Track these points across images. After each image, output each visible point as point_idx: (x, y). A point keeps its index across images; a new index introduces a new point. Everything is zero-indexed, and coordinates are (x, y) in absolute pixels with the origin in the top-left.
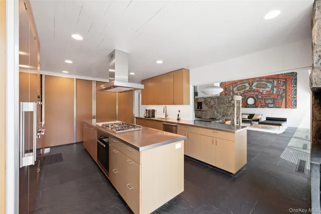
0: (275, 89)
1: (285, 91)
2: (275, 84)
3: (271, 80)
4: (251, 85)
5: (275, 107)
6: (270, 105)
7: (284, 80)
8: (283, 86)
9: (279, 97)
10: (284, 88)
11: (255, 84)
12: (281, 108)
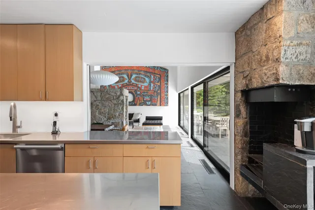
0: (152, 85)
1: (160, 87)
2: (152, 80)
3: (148, 74)
4: (130, 77)
5: (152, 105)
6: (147, 103)
7: (159, 76)
8: (158, 82)
9: (155, 93)
10: (159, 84)
11: (134, 76)
12: (156, 105)
